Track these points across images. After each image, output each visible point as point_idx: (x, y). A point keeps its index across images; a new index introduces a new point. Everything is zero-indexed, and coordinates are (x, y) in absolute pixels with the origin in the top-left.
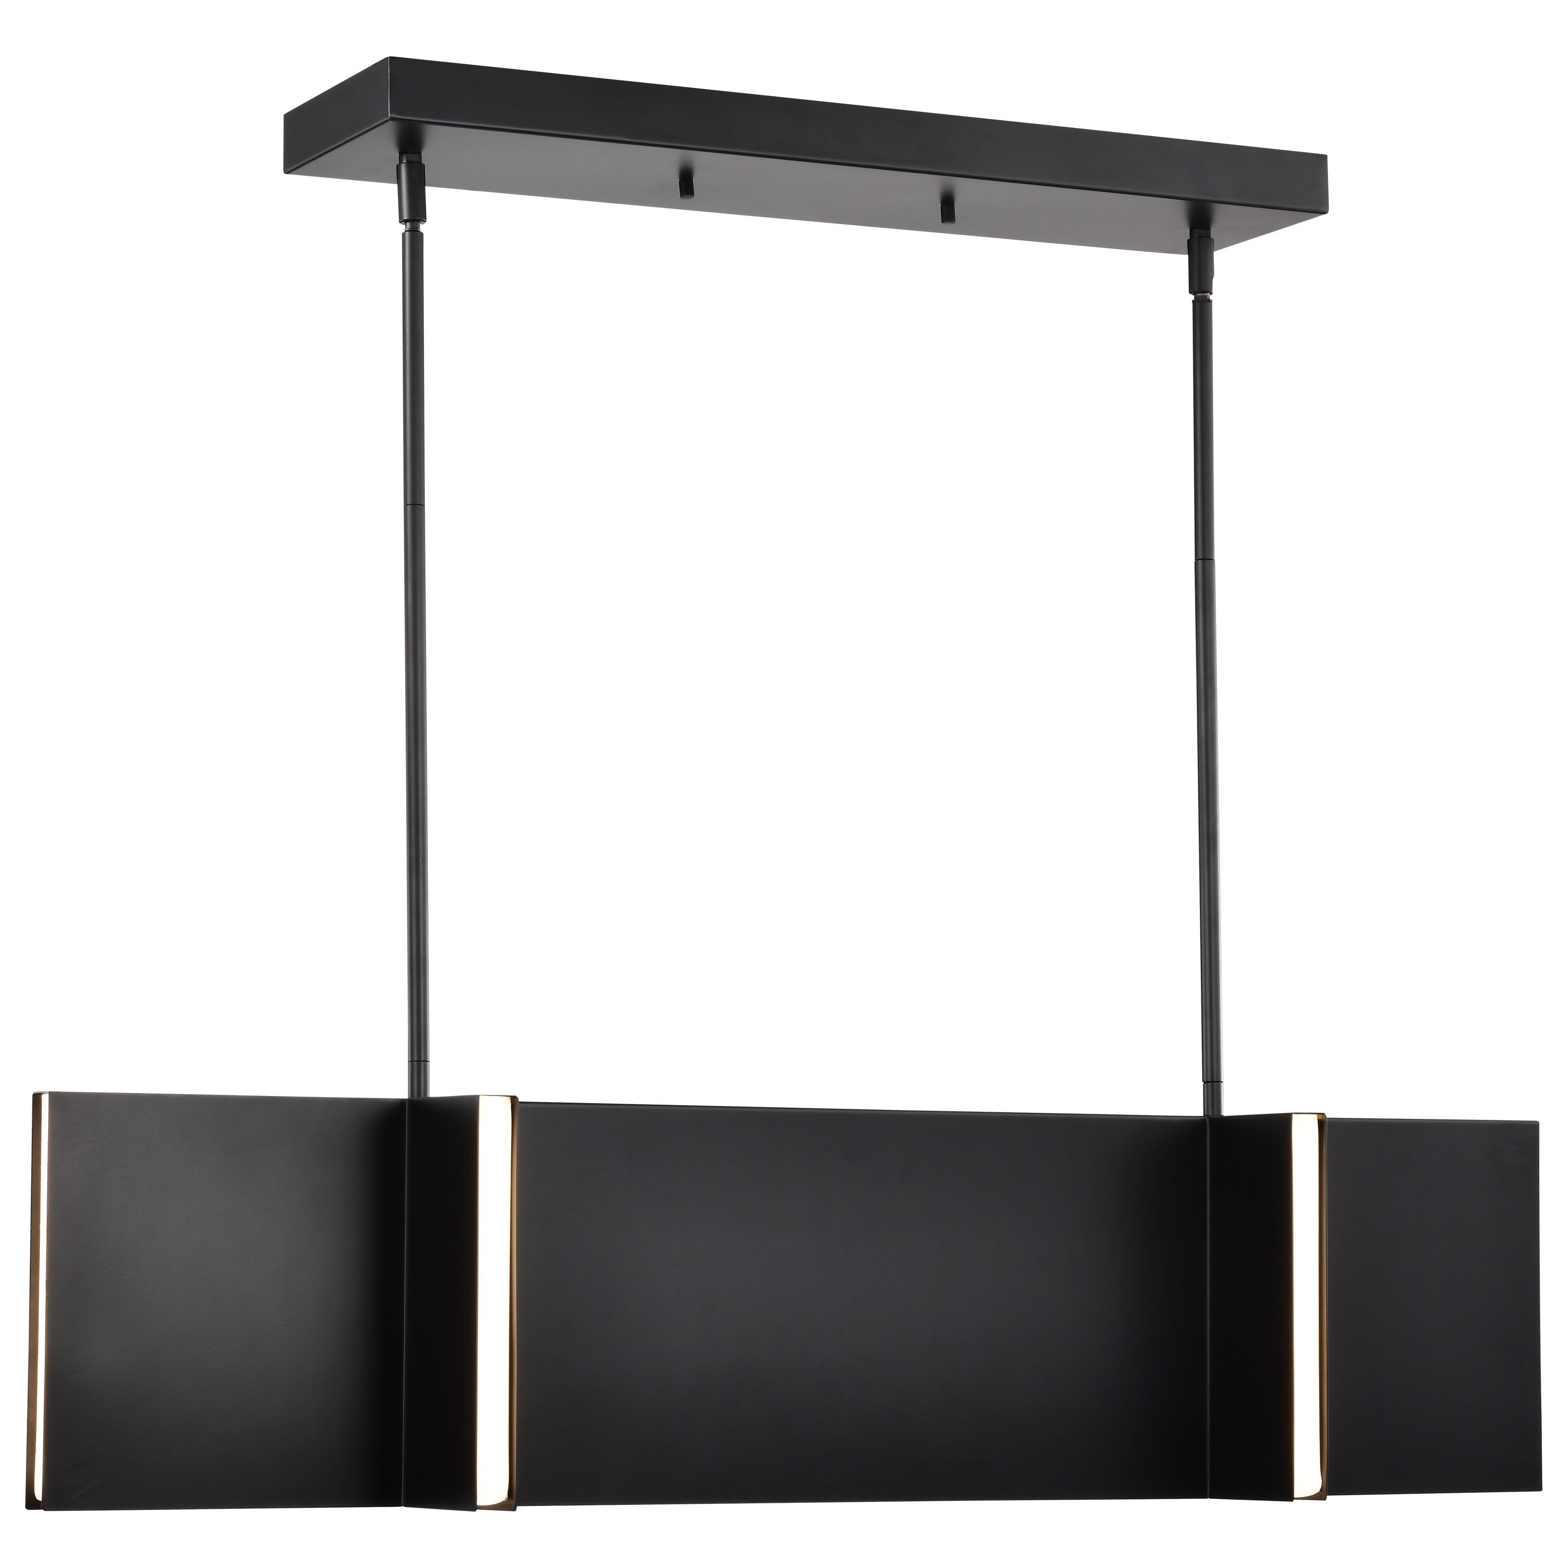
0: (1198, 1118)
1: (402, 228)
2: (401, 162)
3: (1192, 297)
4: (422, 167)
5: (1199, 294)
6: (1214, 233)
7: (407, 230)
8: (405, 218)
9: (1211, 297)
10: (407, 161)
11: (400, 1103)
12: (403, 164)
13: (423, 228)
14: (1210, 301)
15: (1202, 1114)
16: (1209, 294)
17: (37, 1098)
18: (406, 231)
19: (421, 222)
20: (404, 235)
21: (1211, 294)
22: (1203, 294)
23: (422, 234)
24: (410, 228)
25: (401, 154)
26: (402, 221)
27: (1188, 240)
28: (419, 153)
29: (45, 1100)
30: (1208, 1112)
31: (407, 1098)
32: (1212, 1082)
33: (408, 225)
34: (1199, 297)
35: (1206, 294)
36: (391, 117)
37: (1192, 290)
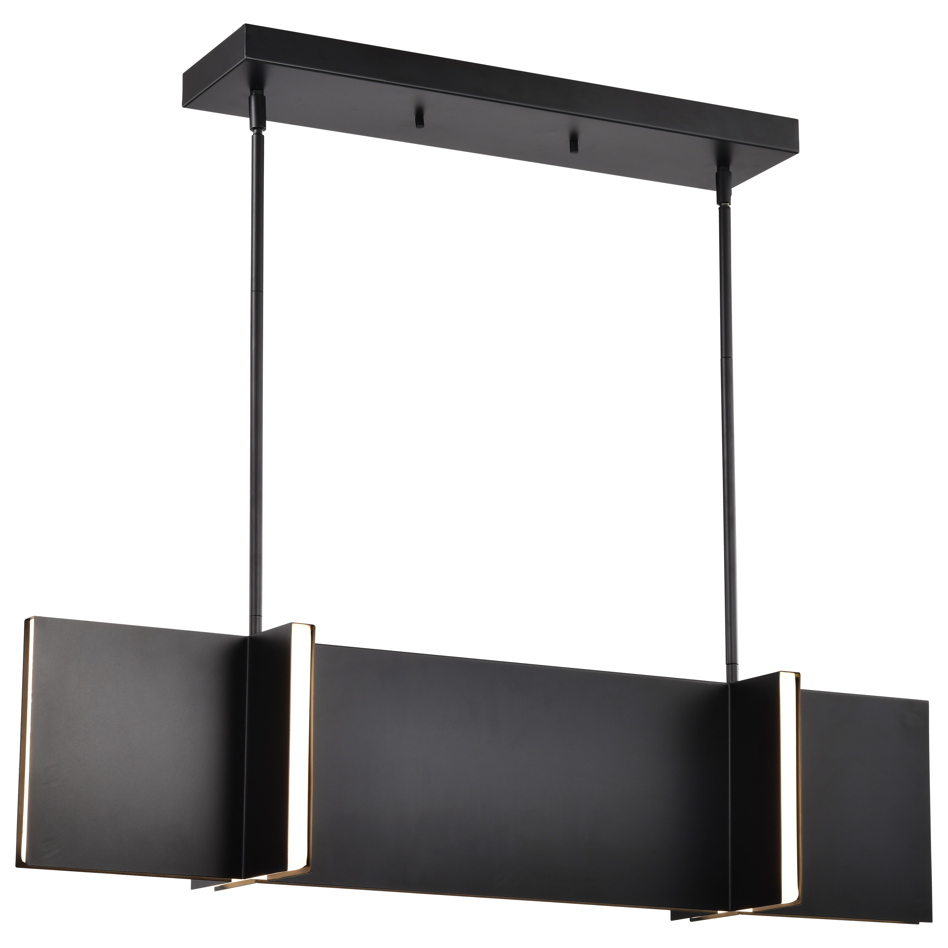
0: (723, 684)
1: (252, 133)
2: (251, 95)
3: (719, 206)
4: (264, 98)
5: (723, 204)
6: (732, 169)
7: (254, 133)
8: (254, 126)
10: (255, 93)
11: (245, 639)
12: (253, 96)
13: (264, 133)
14: (729, 208)
15: (726, 682)
16: (728, 204)
17: (27, 622)
18: (254, 134)
19: (263, 130)
20: (253, 136)
21: (730, 204)
22: (725, 204)
25: (252, 90)
26: (252, 129)
27: (716, 173)
28: (262, 89)
29: (32, 622)
30: (729, 680)
31: (249, 635)
32: (732, 664)
33: (255, 131)
34: (723, 205)
35: (727, 204)
36: (246, 59)
37: (719, 202)
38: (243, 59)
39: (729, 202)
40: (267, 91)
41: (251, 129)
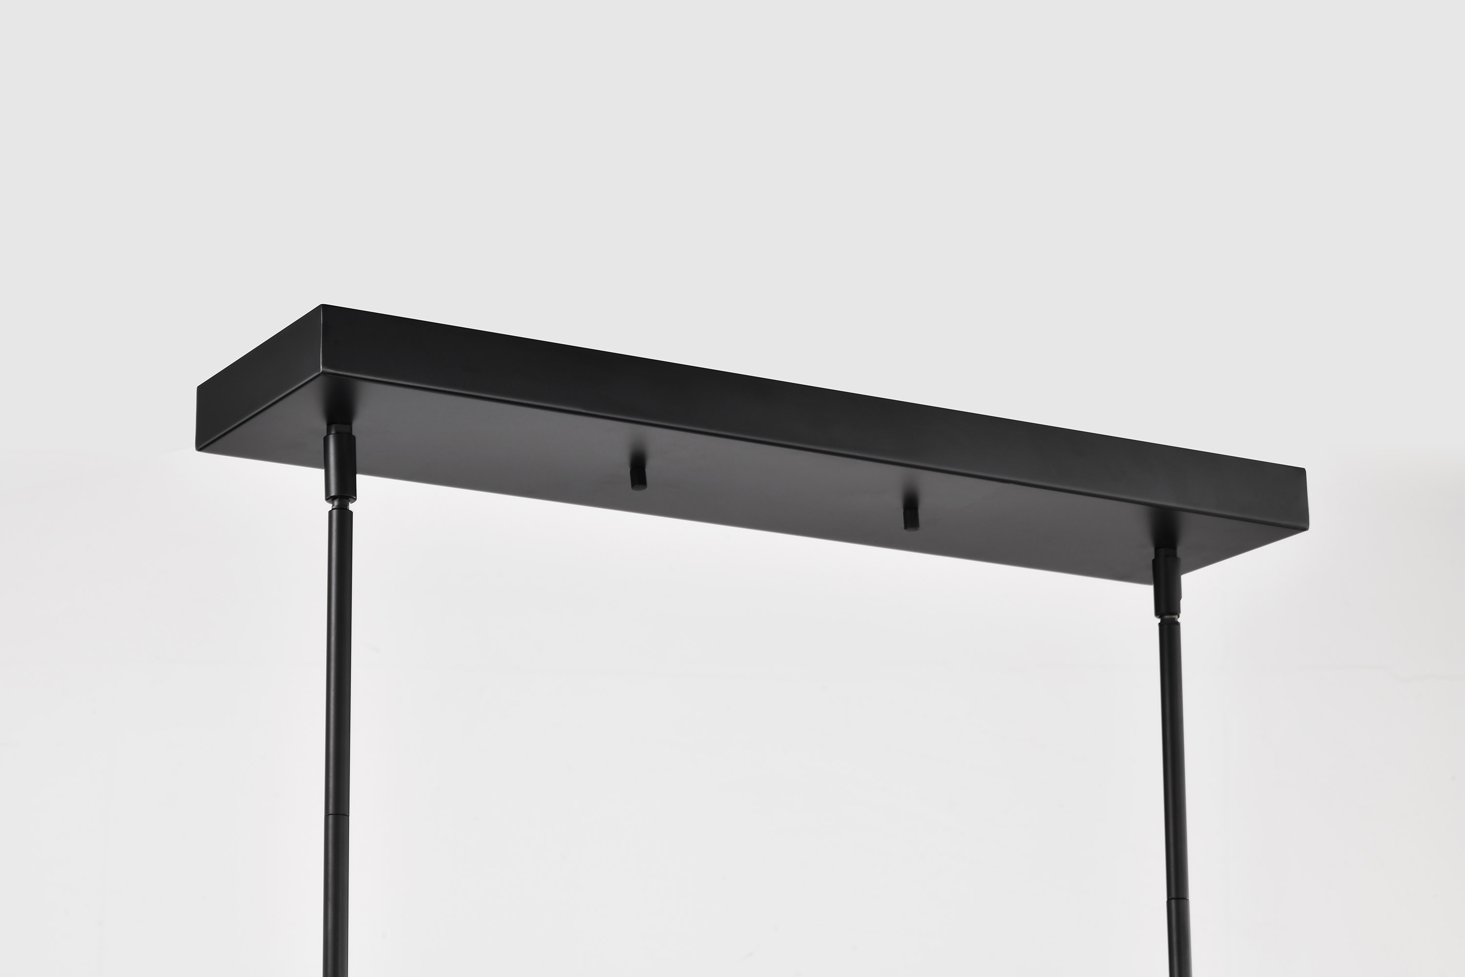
2: (329, 433)
3: (1159, 621)
4: (352, 439)
5: (1167, 617)
6: (1180, 551)
7: (334, 507)
8: (333, 493)
9: (1179, 620)
10: (336, 431)
12: (331, 435)
13: (352, 507)
14: (1178, 624)
16: (1177, 616)
18: (333, 509)
19: (350, 499)
20: (330, 513)
21: (1179, 617)
22: (1170, 617)
23: (351, 513)
24: (338, 506)
25: (329, 424)
26: (329, 498)
27: (1154, 561)
28: (350, 423)
33: (336, 503)
34: (1167, 619)
35: (1174, 617)
36: (323, 372)
37: (1158, 613)
38: (318, 373)
39: (1177, 612)
40: (360, 426)
41: (327, 499)
